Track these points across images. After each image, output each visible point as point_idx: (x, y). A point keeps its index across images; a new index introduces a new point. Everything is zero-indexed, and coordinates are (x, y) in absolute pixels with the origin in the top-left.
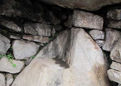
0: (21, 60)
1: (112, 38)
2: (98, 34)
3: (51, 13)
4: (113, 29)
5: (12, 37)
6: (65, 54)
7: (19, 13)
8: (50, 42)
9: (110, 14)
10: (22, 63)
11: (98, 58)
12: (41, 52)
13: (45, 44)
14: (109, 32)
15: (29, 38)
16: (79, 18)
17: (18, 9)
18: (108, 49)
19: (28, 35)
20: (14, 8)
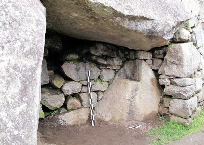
0: (107, 82)
1: (157, 63)
2: (150, 62)
3: (120, 51)
4: (157, 58)
5: (101, 68)
6: (133, 74)
7: (105, 53)
8: (121, 69)
9: (156, 52)
10: (108, 84)
11: (151, 74)
12: (117, 75)
13: (119, 70)
14: (155, 60)
15: (110, 68)
16: (141, 54)
17: (105, 51)
18: (156, 69)
19: (109, 65)
20: (102, 50)
